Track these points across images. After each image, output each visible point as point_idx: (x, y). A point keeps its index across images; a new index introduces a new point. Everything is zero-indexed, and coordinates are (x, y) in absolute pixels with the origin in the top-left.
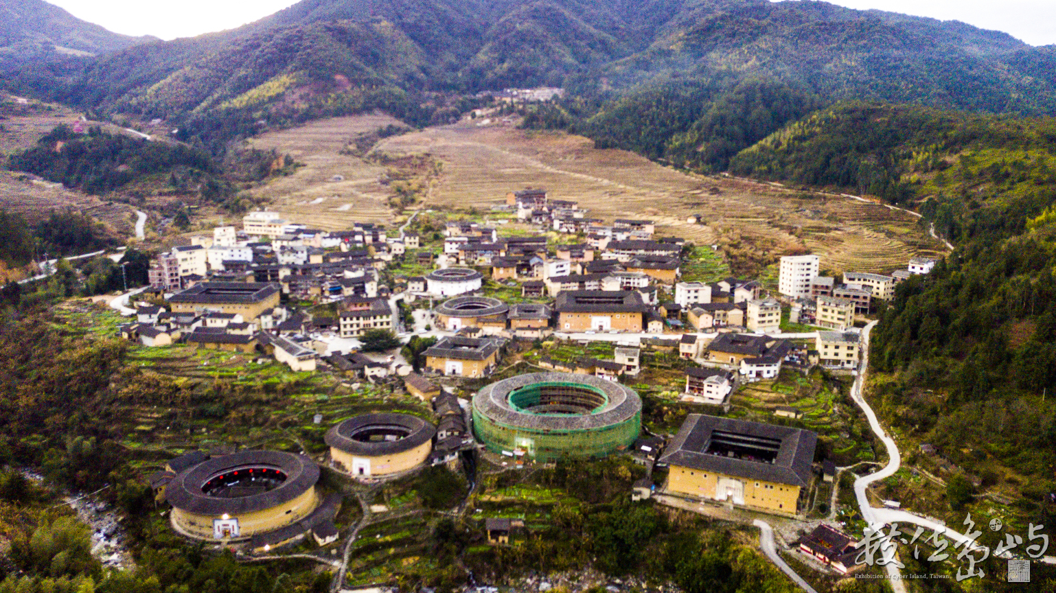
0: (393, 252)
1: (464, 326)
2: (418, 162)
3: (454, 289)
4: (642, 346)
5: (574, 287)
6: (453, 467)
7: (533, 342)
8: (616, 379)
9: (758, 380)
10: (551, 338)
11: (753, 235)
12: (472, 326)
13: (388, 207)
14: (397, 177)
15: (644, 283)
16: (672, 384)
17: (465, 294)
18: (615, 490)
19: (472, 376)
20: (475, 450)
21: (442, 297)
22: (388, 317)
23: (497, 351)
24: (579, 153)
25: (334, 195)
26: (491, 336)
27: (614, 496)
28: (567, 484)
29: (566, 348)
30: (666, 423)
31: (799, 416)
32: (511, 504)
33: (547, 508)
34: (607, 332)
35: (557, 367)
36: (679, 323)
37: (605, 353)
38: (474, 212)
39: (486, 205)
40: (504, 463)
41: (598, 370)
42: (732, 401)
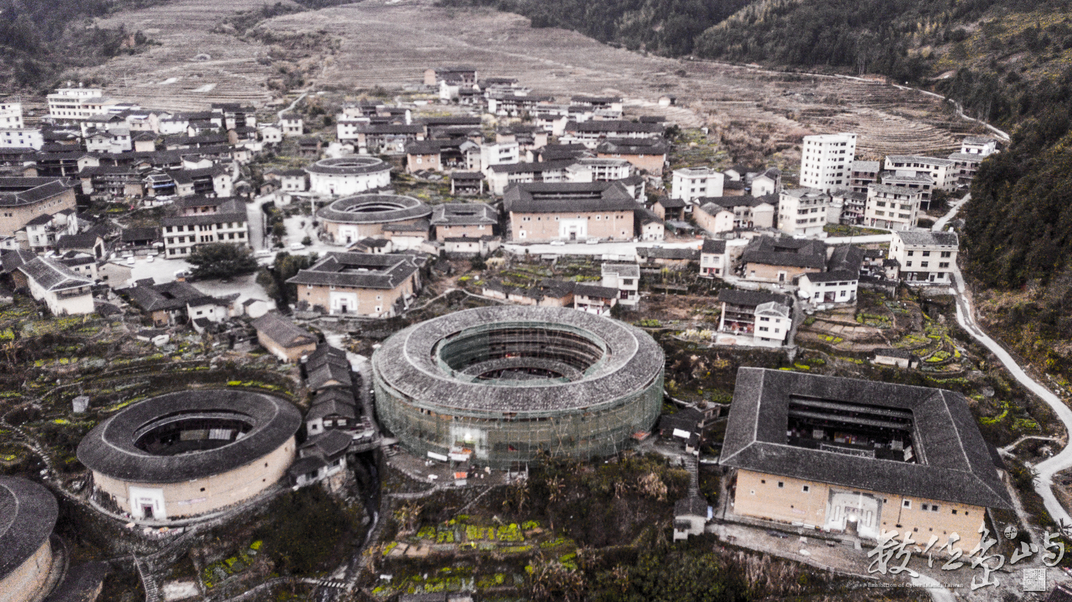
0: (265, 140)
1: (362, 238)
2: (311, 41)
3: (349, 186)
4: (639, 260)
5: (527, 178)
6: (336, 487)
7: (471, 260)
8: (608, 313)
9: (831, 306)
10: (499, 253)
11: (743, 120)
12: (376, 237)
13: (265, 88)
14: (282, 57)
15: (624, 173)
16: (696, 318)
17: (365, 192)
18: (640, 518)
19: (375, 315)
20: (379, 449)
21: (330, 197)
22: (240, 225)
23: (416, 274)
24: (514, 32)
25: (192, 75)
26: (405, 251)
27: (637, 529)
28: (549, 510)
29: (525, 267)
30: (696, 382)
31: (914, 365)
32: (448, 559)
33: (517, 563)
34: (583, 242)
35: (511, 297)
36: (687, 226)
37: (584, 272)
38: (381, 93)
39: (396, 85)
40: (432, 477)
41: (578, 299)
42: (796, 341)
